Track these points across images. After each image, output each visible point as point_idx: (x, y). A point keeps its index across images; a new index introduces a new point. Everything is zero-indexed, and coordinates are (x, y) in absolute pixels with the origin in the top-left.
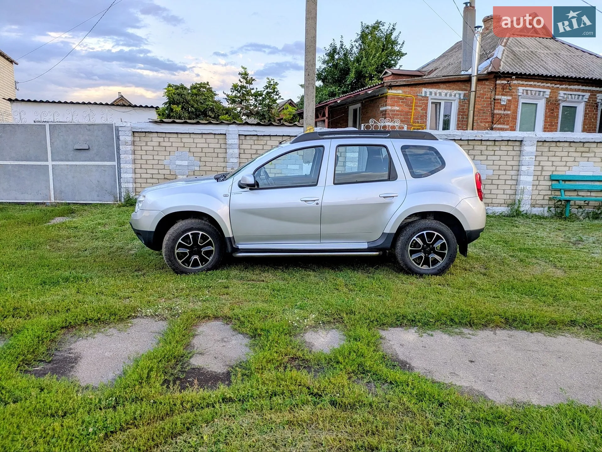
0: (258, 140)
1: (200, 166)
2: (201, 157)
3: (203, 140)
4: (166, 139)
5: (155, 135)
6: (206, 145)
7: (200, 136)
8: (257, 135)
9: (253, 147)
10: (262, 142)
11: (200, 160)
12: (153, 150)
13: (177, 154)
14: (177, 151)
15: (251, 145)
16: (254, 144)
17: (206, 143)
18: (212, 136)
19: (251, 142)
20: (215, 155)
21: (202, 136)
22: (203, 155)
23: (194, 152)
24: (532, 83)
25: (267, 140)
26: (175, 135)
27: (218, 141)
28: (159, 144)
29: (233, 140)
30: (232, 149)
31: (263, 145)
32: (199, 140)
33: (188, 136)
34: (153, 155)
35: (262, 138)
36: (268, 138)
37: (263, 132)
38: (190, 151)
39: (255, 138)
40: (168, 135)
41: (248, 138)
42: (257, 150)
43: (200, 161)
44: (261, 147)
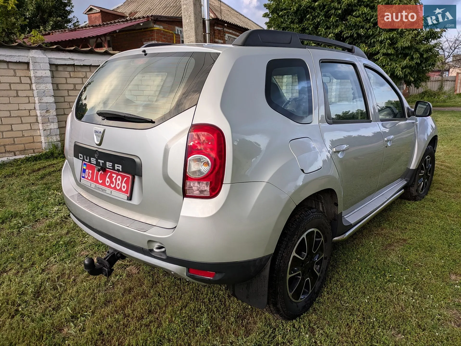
0: (74, 71)
8: (74, 65)
9: (70, 81)
10: (81, 75)
15: (66, 78)
16: (71, 77)
19: (66, 74)
24: (231, 31)
25: (86, 72)
27: (15, 73)
29: (44, 72)
30: (42, 83)
31: (82, 78)
35: (79, 69)
36: (88, 69)
37: (81, 60)
39: (70, 69)
41: (60, 68)
42: (75, 85)
44: (79, 81)
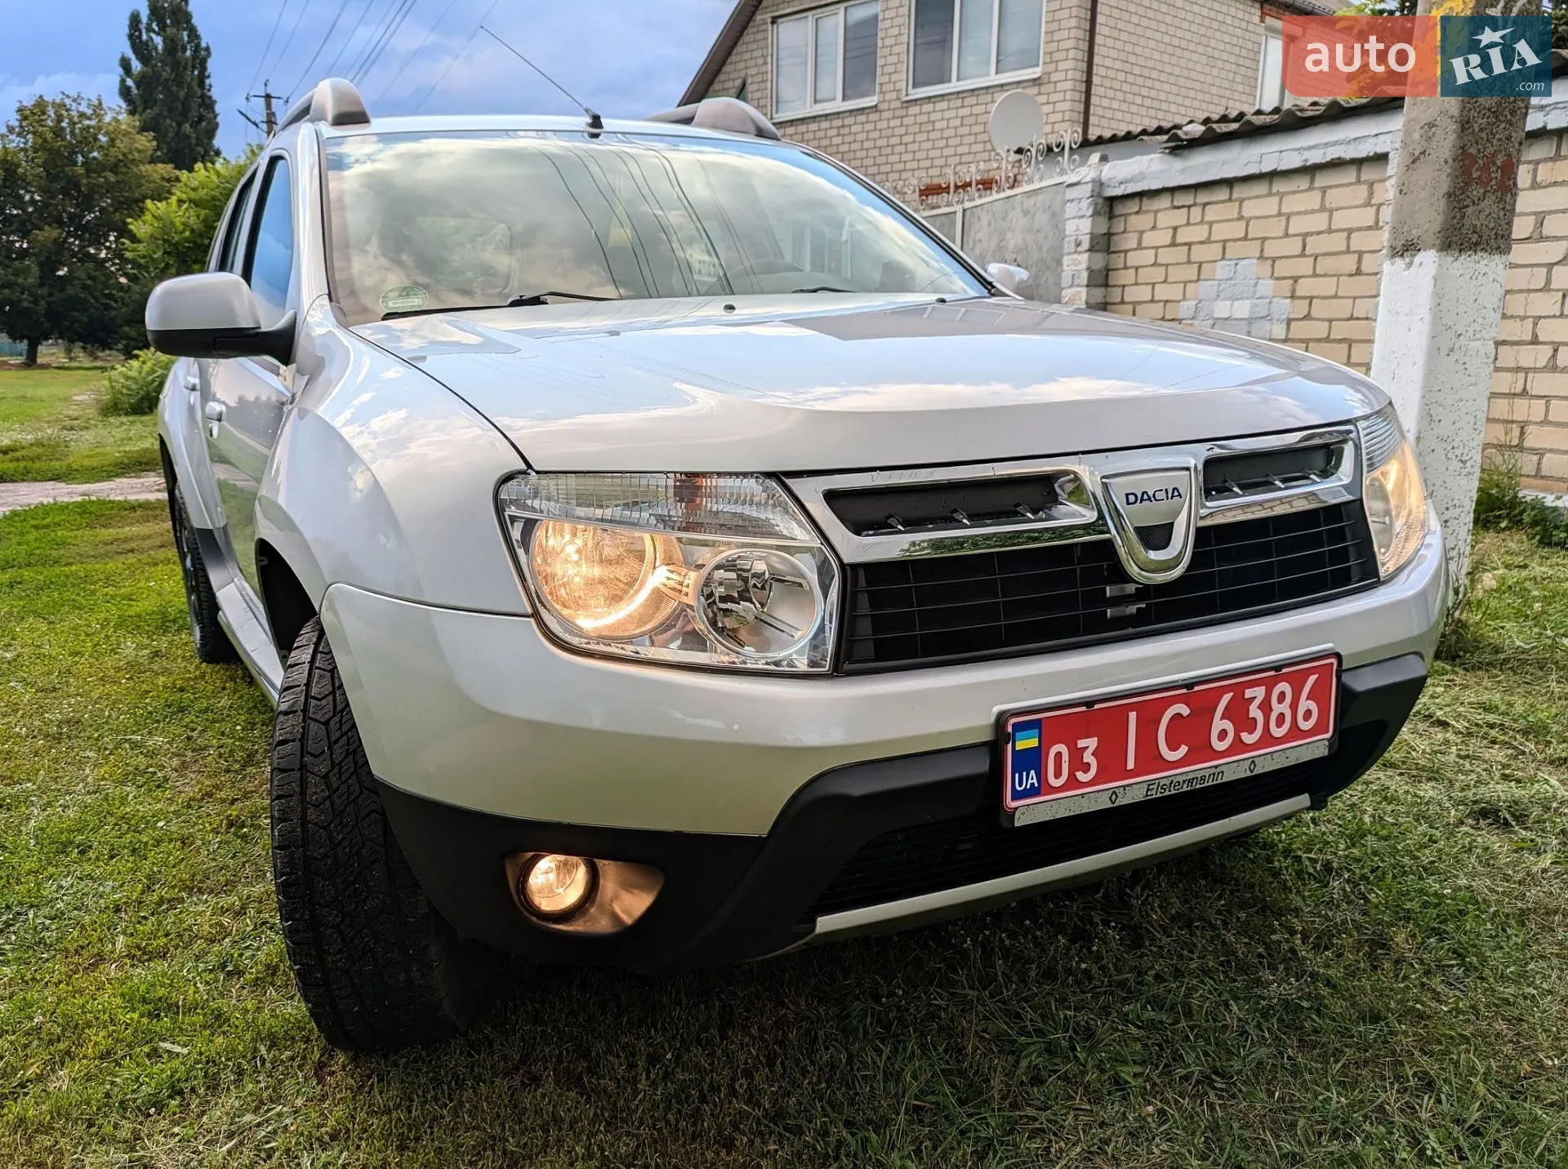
1: (1289, 321)
2: (1296, 279)
3: (1312, 200)
4: (1196, 213)
5: (1164, 202)
6: (1319, 222)
7: (1303, 183)
11: (1294, 290)
12: (1155, 264)
13: (1222, 269)
14: (1223, 258)
17: (1323, 209)
18: (1349, 175)
20: (1349, 263)
21: (1312, 181)
22: (1304, 266)
23: (1274, 260)
26: (1222, 194)
27: (1371, 194)
28: (1174, 236)
32: (1301, 198)
33: (1261, 188)
34: (1153, 284)
38: (1261, 257)
40: (1203, 197)
42: (1540, 216)
43: (1292, 297)
